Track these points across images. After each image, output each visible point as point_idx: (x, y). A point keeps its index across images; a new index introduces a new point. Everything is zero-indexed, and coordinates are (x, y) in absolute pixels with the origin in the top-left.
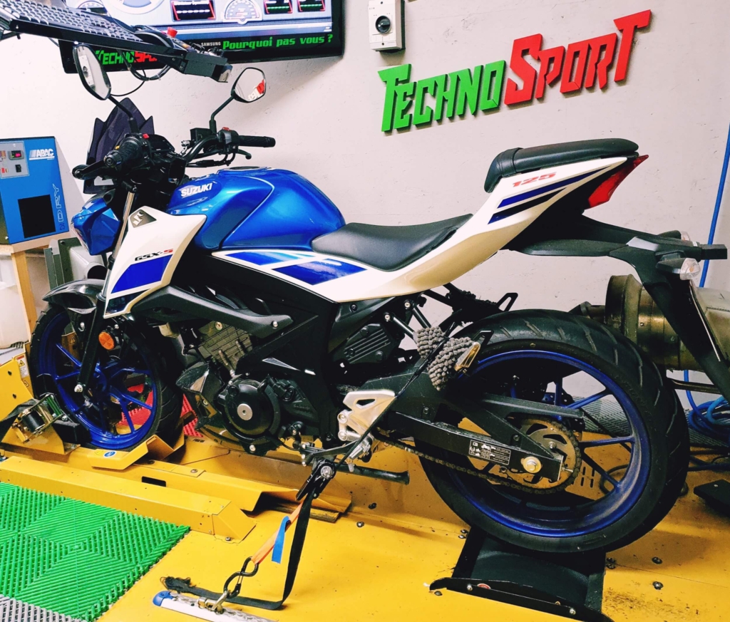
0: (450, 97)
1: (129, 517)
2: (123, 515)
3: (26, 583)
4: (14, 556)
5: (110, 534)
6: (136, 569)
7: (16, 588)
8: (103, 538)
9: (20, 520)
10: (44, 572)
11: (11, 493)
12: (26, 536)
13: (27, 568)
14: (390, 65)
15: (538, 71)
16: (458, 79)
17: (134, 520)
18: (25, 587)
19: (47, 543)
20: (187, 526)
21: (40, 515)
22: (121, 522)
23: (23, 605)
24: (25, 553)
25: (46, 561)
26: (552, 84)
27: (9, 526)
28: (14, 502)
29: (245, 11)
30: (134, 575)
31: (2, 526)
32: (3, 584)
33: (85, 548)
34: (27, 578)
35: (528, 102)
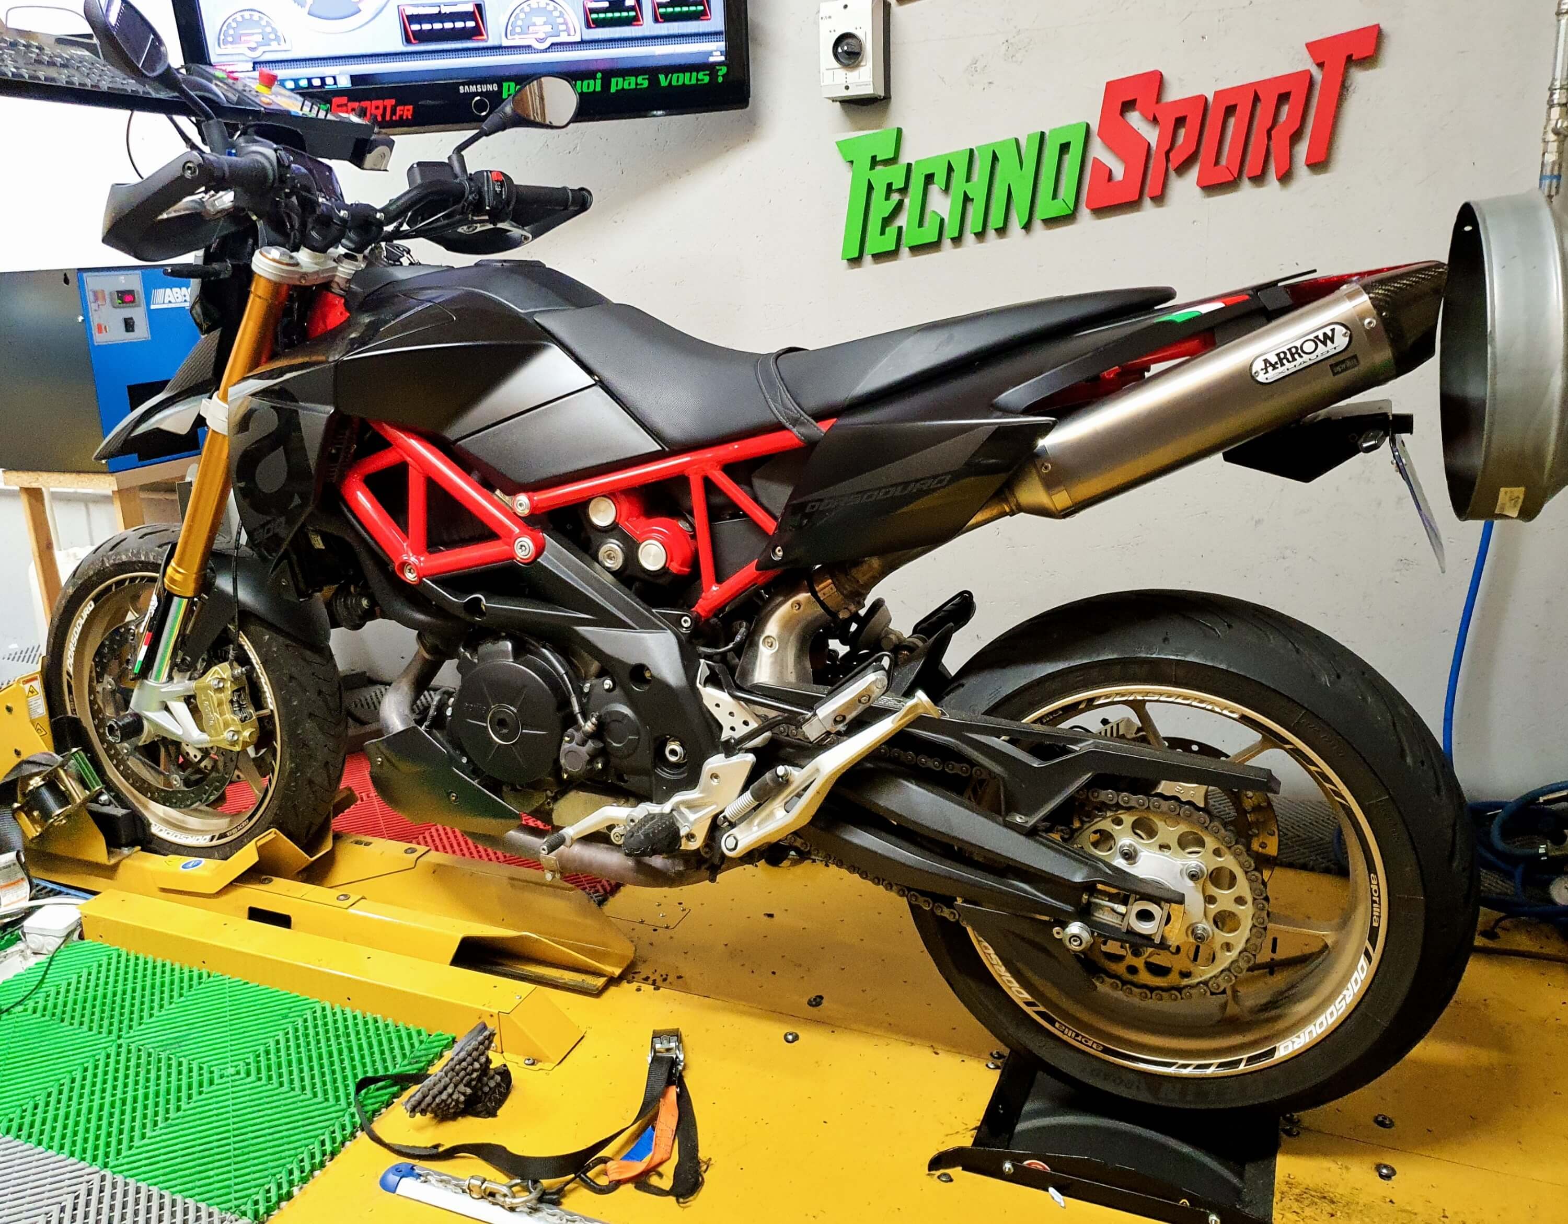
0: (978, 190)
1: (334, 1014)
2: (324, 1009)
3: (132, 1139)
4: (109, 1086)
5: (298, 1046)
6: (347, 1117)
7: (113, 1150)
8: (283, 1053)
9: (122, 1014)
10: (167, 1119)
11: (104, 962)
12: (133, 1047)
13: (134, 1110)
14: (860, 130)
15: (1154, 145)
16: (995, 158)
17: (345, 1020)
18: (130, 1148)
19: (174, 1063)
20: (448, 1034)
21: (161, 1007)
22: (320, 1022)
23: (126, 1184)
24: (131, 1081)
25: (172, 1097)
26: (1182, 169)
27: (101, 1026)
28: (111, 980)
29: (545, 23)
30: (343, 1128)
31: (85, 1027)
32: (86, 1140)
33: (248, 1074)
34: (132, 1129)
35: (1133, 205)
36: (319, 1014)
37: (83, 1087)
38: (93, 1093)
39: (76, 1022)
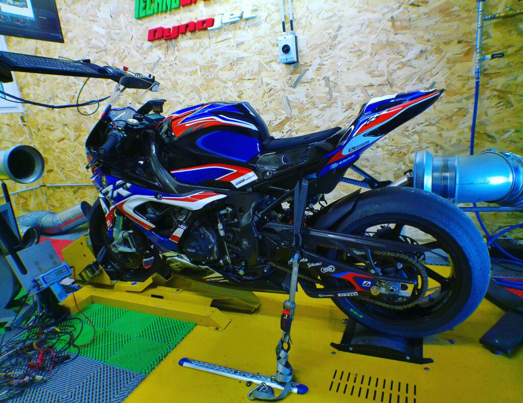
3: (111, 355)
4: (103, 341)
6: (168, 347)
9: (105, 323)
10: (120, 349)
11: (100, 309)
13: (110, 347)
17: (165, 321)
19: (120, 334)
20: (194, 323)
21: (116, 320)
22: (158, 322)
23: (110, 367)
24: (109, 340)
25: (121, 343)
27: (100, 326)
28: (102, 314)
30: (167, 349)
31: (96, 326)
32: (99, 355)
33: (140, 337)
34: (111, 352)
36: (158, 320)
37: (97, 342)
38: (100, 343)
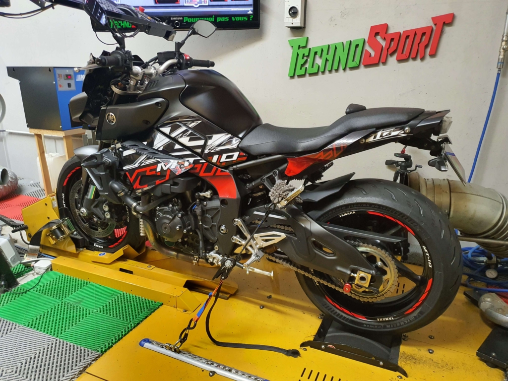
0: (330, 58)
1: (127, 295)
2: (124, 294)
3: (65, 329)
4: (59, 314)
5: (116, 304)
6: (130, 325)
7: (60, 332)
8: (111, 306)
9: (63, 293)
11: (58, 277)
12: (66, 303)
13: (66, 321)
14: (296, 37)
15: (384, 46)
16: (336, 48)
17: (130, 297)
18: (65, 332)
19: (78, 308)
20: (161, 303)
21: (75, 291)
22: (122, 298)
23: (63, 342)
24: (65, 312)
25: (78, 318)
26: (392, 54)
27: (57, 296)
28: (60, 283)
30: (128, 328)
31: (52, 296)
32: (52, 329)
33: (101, 312)
35: (377, 65)
36: (122, 295)
37: (51, 314)
38: (54, 316)
39: (49, 295)
